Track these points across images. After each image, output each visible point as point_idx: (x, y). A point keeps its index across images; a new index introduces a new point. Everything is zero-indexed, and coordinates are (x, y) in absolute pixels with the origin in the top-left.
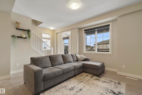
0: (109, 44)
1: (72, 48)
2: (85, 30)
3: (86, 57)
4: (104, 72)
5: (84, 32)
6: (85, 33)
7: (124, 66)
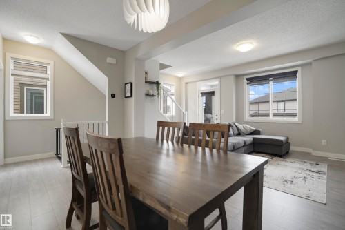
0: (296, 100)
1: (223, 112)
2: (248, 79)
3: (254, 129)
4: (288, 152)
5: (246, 81)
6: (248, 84)
7: (324, 142)
